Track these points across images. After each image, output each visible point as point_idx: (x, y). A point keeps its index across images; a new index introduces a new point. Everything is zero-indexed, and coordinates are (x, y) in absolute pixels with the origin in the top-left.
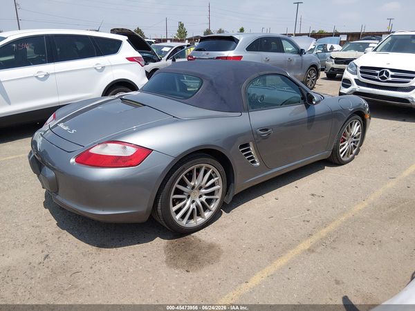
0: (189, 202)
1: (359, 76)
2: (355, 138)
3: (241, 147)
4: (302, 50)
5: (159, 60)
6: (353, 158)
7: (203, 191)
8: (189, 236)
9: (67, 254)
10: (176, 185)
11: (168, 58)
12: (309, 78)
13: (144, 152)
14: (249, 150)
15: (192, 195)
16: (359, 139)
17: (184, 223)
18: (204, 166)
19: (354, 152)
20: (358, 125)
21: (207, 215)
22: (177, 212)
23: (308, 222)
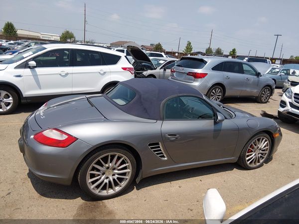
0: (103, 177)
1: (293, 100)
2: (262, 151)
3: (150, 145)
4: (259, 73)
5: (155, 69)
6: (261, 165)
7: (116, 171)
8: (100, 202)
9: (21, 195)
10: (93, 164)
11: (161, 68)
12: (263, 94)
13: (72, 139)
14: (159, 147)
15: (107, 173)
16: (267, 152)
17: (97, 192)
18: (118, 154)
19: (261, 161)
20: (266, 141)
21: (118, 189)
22: (93, 183)
23: (191, 210)
